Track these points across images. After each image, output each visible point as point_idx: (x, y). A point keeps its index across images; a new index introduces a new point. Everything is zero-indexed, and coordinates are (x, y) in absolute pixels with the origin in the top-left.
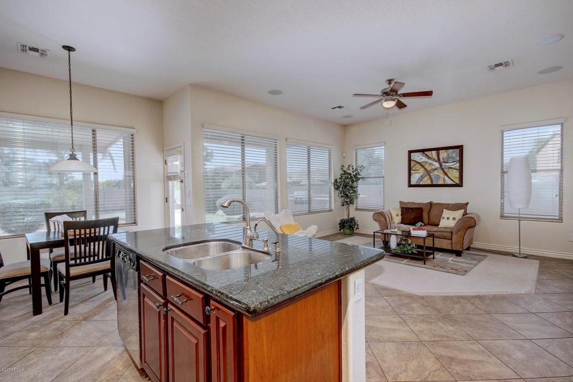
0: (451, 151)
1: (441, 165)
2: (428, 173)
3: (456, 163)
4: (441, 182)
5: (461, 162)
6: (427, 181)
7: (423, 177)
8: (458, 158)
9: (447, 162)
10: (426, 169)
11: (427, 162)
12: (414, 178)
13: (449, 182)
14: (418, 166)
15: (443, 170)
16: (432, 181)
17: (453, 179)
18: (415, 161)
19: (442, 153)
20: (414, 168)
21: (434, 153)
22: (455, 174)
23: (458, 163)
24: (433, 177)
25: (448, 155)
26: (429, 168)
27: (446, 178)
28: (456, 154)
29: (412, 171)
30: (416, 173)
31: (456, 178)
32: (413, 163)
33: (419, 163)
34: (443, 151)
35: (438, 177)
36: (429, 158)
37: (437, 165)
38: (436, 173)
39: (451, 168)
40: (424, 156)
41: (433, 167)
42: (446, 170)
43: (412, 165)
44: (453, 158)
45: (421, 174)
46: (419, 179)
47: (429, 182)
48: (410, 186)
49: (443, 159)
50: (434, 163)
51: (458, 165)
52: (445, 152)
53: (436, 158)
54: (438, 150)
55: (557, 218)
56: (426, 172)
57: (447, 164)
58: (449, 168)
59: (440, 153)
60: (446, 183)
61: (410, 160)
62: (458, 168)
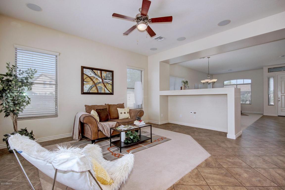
0: (108, 73)
1: (103, 81)
2: (95, 85)
3: (110, 80)
4: (103, 92)
5: (113, 80)
6: (95, 90)
7: (92, 87)
8: (111, 78)
9: (106, 79)
10: (94, 82)
11: (95, 77)
12: (86, 87)
13: (107, 92)
14: (89, 79)
15: (104, 83)
16: (98, 90)
17: (109, 90)
18: (87, 75)
19: (103, 73)
20: (86, 80)
21: (99, 72)
22: (109, 87)
23: (111, 81)
24: (98, 88)
25: (106, 75)
26: (96, 82)
27: (106, 89)
28: (110, 76)
29: (84, 82)
30: (87, 84)
31: (110, 89)
32: (85, 77)
33: (90, 77)
34: (104, 72)
35: (101, 88)
36: (96, 74)
37: (101, 80)
38: (100, 85)
39: (108, 83)
40: (92, 73)
41: (98, 81)
42: (105, 84)
43: (84, 78)
44: (109, 77)
45: (91, 85)
46: (89, 89)
47: (96, 91)
48: (83, 93)
49: (104, 77)
50: (99, 79)
51: (111, 82)
52: (105, 73)
53: (100, 76)
54: (101, 70)
55: (141, 108)
56: (94, 84)
57: (106, 81)
58: (107, 83)
59: (102, 73)
60: (105, 92)
61: (83, 74)
62: (111, 84)
